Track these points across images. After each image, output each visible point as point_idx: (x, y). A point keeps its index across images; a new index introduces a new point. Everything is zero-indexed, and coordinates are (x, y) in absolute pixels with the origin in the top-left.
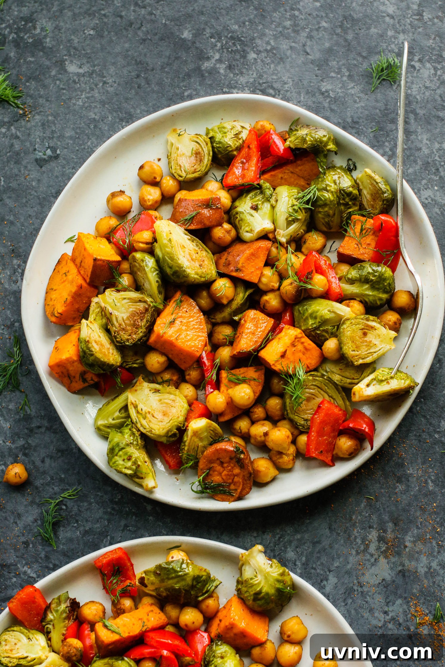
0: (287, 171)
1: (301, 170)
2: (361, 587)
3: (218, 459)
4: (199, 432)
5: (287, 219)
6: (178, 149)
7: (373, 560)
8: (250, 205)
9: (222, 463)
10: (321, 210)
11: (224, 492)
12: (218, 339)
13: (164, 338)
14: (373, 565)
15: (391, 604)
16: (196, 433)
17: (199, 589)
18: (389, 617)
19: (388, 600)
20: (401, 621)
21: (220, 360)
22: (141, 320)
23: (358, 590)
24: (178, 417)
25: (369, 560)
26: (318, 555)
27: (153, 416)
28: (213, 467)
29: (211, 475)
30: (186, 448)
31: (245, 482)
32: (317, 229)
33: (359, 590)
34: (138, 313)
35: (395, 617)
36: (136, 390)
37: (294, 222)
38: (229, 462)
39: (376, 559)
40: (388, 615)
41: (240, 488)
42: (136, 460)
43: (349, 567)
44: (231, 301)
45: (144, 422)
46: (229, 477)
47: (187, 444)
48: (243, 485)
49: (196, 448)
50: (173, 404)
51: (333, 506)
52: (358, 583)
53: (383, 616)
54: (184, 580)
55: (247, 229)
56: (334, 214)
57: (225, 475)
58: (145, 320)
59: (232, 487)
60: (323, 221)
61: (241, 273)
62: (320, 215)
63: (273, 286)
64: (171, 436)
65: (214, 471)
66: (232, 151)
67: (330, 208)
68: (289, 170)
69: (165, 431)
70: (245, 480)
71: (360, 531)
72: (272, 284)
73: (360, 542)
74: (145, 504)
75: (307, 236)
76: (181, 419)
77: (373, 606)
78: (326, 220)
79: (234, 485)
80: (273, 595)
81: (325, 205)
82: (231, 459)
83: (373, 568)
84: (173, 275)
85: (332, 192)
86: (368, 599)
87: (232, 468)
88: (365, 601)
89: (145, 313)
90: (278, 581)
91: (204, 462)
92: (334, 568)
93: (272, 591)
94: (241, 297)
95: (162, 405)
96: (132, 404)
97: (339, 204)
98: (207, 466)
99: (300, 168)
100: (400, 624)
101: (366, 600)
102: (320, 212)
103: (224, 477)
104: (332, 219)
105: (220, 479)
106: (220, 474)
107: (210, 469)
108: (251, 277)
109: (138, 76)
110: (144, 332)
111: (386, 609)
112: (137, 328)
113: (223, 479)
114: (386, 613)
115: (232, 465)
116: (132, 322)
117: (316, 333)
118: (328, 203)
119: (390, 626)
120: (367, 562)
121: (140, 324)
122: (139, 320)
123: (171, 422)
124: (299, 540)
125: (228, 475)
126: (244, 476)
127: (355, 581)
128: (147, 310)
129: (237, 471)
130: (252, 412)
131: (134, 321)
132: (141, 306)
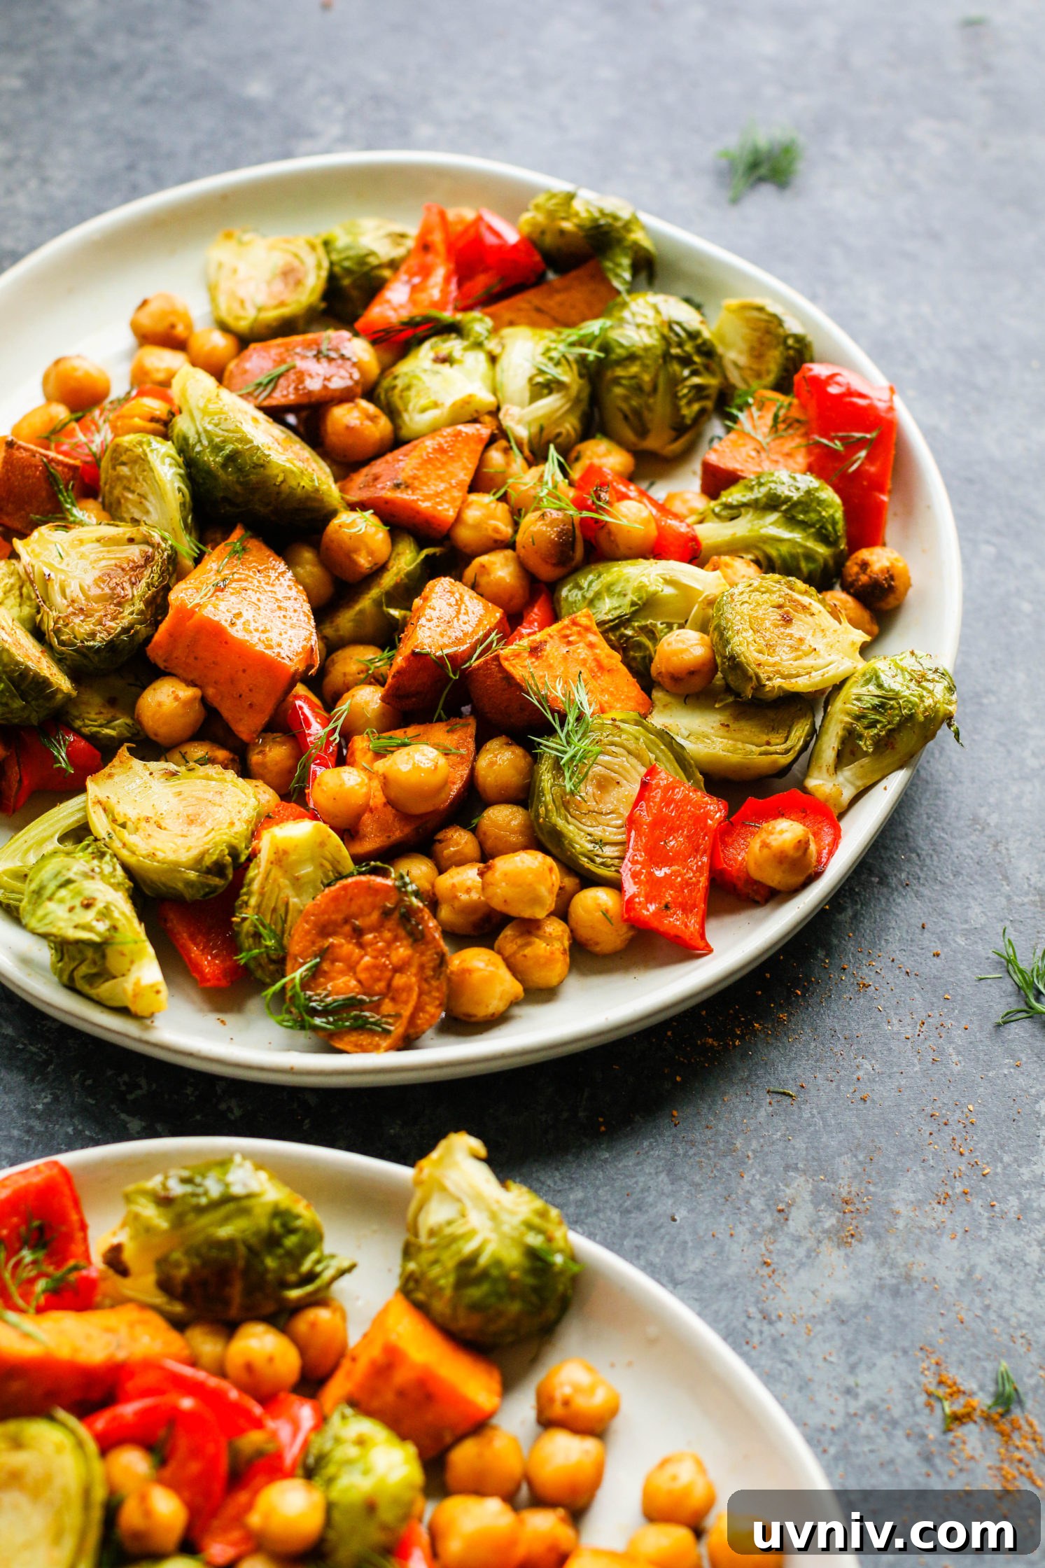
0: (524, 305)
1: (561, 304)
2: (771, 1323)
3: (346, 921)
4: (293, 857)
5: (531, 379)
6: (235, 271)
7: (801, 1252)
8: (432, 355)
9: (358, 933)
10: (619, 372)
11: (361, 1027)
12: (345, 674)
13: (196, 617)
14: (801, 1265)
15: (863, 1366)
16: (280, 858)
17: (289, 1253)
18: (862, 1402)
19: (853, 1359)
20: (897, 1412)
21: (351, 705)
22: (133, 584)
23: (761, 1332)
24: (232, 824)
25: (790, 1254)
26: (638, 1242)
27: (160, 827)
28: (332, 946)
29: (325, 974)
30: (253, 901)
31: (426, 987)
32: (608, 434)
33: (766, 1333)
34: (123, 569)
35: (878, 1402)
36: (110, 776)
37: (550, 393)
38: (377, 928)
39: (809, 1252)
40: (856, 1396)
41: (412, 1004)
42: (106, 908)
43: (732, 1270)
44: (381, 569)
45: (132, 839)
46: (377, 973)
47: (256, 886)
48: (420, 994)
49: (282, 911)
50: (217, 799)
51: (675, 1113)
52: (761, 1311)
53: (842, 1401)
54: (245, 1212)
55: (424, 402)
56: (655, 389)
57: (367, 969)
58: (143, 583)
59: (388, 1007)
60: (625, 406)
61: (410, 492)
62: (618, 391)
63: (496, 530)
64: (209, 871)
65: (333, 961)
66: (380, 266)
67: (645, 367)
68: (529, 302)
69: (194, 853)
70: (426, 980)
71: (758, 1177)
72: (493, 522)
73: (760, 1207)
74: (123, 1116)
75: (582, 447)
76: (241, 828)
77: (808, 1372)
78: (634, 403)
79: (393, 999)
80: (514, 1268)
81: (632, 357)
82: (386, 913)
83: (802, 1272)
84: (224, 466)
85: (648, 328)
86: (793, 1355)
87: (389, 944)
88: (783, 1361)
89: (144, 566)
90: (530, 1226)
91: (308, 932)
92: (687, 1276)
93: (513, 1257)
94: (407, 559)
95: (184, 803)
96: (99, 802)
97: (667, 357)
98: (313, 943)
99: (559, 298)
100: (894, 1423)
101: (788, 1358)
102: (617, 381)
103: (363, 976)
104: (651, 401)
105: (353, 983)
106: (351, 968)
107: (324, 954)
108: (439, 504)
109: (131, 167)
110: (141, 613)
111: (850, 1381)
112: (119, 604)
113: (359, 981)
114: (849, 1391)
115: (388, 935)
116: (107, 590)
117: (623, 635)
118: (641, 353)
119: (866, 1426)
120: (784, 1258)
121: (129, 592)
122: (127, 586)
123: (211, 836)
124: (581, 1203)
125: (375, 967)
126: (422, 967)
127: (753, 1310)
128: (148, 559)
129: (402, 951)
130: (440, 841)
131: (113, 589)
132: (135, 552)
